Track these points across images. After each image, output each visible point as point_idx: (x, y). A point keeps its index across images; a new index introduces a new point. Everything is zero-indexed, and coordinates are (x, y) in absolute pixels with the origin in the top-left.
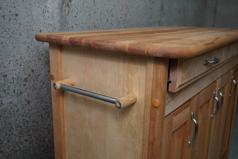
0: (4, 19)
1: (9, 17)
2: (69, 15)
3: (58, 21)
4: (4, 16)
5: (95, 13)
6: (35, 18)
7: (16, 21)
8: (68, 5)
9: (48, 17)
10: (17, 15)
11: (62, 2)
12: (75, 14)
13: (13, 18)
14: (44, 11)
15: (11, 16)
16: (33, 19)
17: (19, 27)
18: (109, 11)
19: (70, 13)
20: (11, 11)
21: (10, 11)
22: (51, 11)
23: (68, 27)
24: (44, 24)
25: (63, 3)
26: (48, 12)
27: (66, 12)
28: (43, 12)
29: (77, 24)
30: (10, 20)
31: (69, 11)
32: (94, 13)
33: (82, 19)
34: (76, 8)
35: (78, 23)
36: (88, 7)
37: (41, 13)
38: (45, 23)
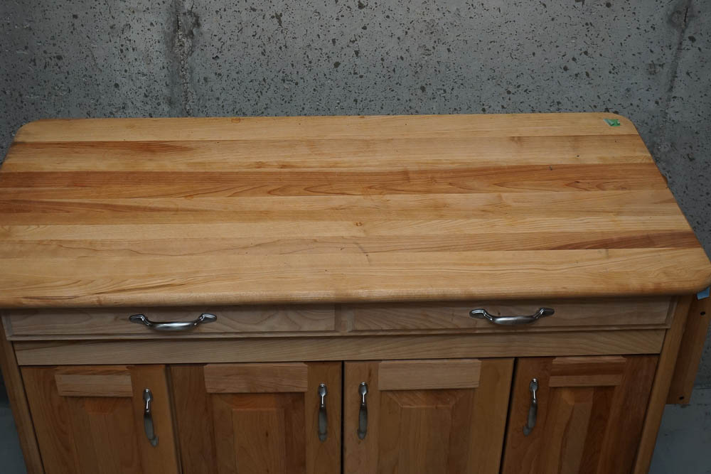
0: (35, 65)
1: (44, 61)
2: (195, 55)
3: (164, 68)
4: (35, 60)
5: (283, 48)
6: (100, 62)
7: (59, 68)
8: (191, 33)
9: (136, 59)
10: (59, 58)
11: (172, 29)
12: (215, 51)
13: (53, 63)
14: (124, 48)
15: (48, 60)
16: (97, 64)
17: (66, 78)
18: (343, 42)
19: (198, 51)
20: (48, 52)
21: (45, 52)
22: (141, 46)
23: (192, 79)
24: (123, 73)
25: (175, 31)
26: (133, 49)
27: (186, 49)
28: (122, 51)
29: (220, 75)
30: (45, 67)
31: (193, 46)
32: (280, 48)
33: (237, 64)
34: (216, 39)
35: (224, 71)
36: (257, 36)
37: (117, 52)
38: (126, 71)
